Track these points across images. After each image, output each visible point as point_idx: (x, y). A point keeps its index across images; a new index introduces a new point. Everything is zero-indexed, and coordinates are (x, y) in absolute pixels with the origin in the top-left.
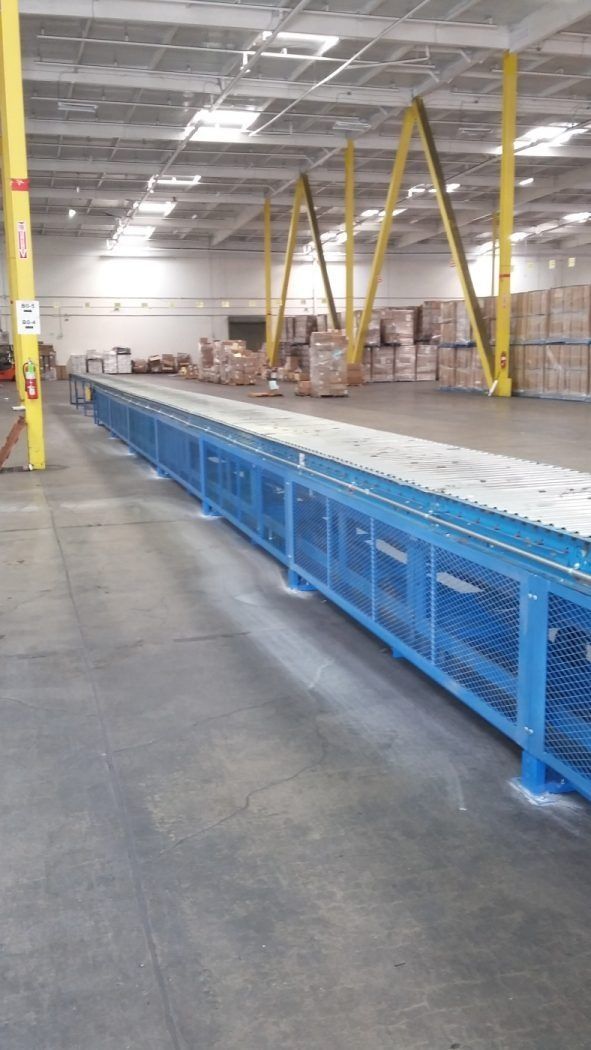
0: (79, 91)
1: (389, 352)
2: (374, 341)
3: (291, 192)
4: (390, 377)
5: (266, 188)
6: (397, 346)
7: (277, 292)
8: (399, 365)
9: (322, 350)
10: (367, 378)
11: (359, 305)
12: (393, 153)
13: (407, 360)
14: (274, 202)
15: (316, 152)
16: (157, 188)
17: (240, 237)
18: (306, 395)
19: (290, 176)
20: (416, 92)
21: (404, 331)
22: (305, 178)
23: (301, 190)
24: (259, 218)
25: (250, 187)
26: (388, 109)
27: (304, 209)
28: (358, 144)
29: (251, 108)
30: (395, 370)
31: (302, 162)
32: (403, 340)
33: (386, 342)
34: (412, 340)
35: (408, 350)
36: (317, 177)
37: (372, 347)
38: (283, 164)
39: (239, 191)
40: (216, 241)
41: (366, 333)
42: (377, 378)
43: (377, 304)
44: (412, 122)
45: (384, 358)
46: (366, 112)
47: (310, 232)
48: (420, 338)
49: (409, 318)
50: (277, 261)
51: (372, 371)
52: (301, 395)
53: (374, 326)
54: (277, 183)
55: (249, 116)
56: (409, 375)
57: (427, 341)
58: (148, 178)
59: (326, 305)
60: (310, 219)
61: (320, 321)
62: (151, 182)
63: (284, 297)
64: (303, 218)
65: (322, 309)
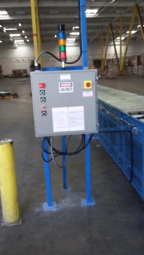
0: (55, 8)
1: (131, 67)
2: (127, 65)
3: (108, 28)
4: (131, 73)
5: (102, 27)
6: (133, 66)
7: (104, 53)
8: (133, 70)
9: (111, 67)
10: (125, 74)
11: (123, 55)
12: (131, 17)
13: (135, 69)
14: (104, 31)
15: (113, 18)
16: (75, 29)
17: (96, 40)
18: (107, 78)
19: (107, 24)
20: (136, 2)
21: (135, 62)
22: (111, 25)
23: (110, 28)
24: (100, 35)
25: (98, 28)
26: (130, 7)
27: (111, 32)
28: (123, 16)
29: (96, 9)
30: (132, 71)
31: (110, 21)
32: (135, 64)
33: (130, 65)
34: (137, 64)
35: (136, 67)
36: (114, 24)
37: (127, 66)
38: (105, 21)
39: (95, 29)
40: (90, 41)
41: (125, 63)
42: (128, 74)
43: (127, 55)
44: (135, 10)
45: (129, 69)
46: (124, 8)
47: (112, 38)
48: (139, 63)
49: (136, 58)
50: (104, 45)
51: (126, 72)
52: (106, 78)
53: (127, 60)
54: (104, 26)
55: (96, 11)
56: (136, 73)
57: (141, 64)
58: (73, 27)
59: (115, 56)
60: (112, 35)
61: (114, 60)
62: (73, 28)
63: (106, 54)
64: (110, 34)
65: (115, 57)
